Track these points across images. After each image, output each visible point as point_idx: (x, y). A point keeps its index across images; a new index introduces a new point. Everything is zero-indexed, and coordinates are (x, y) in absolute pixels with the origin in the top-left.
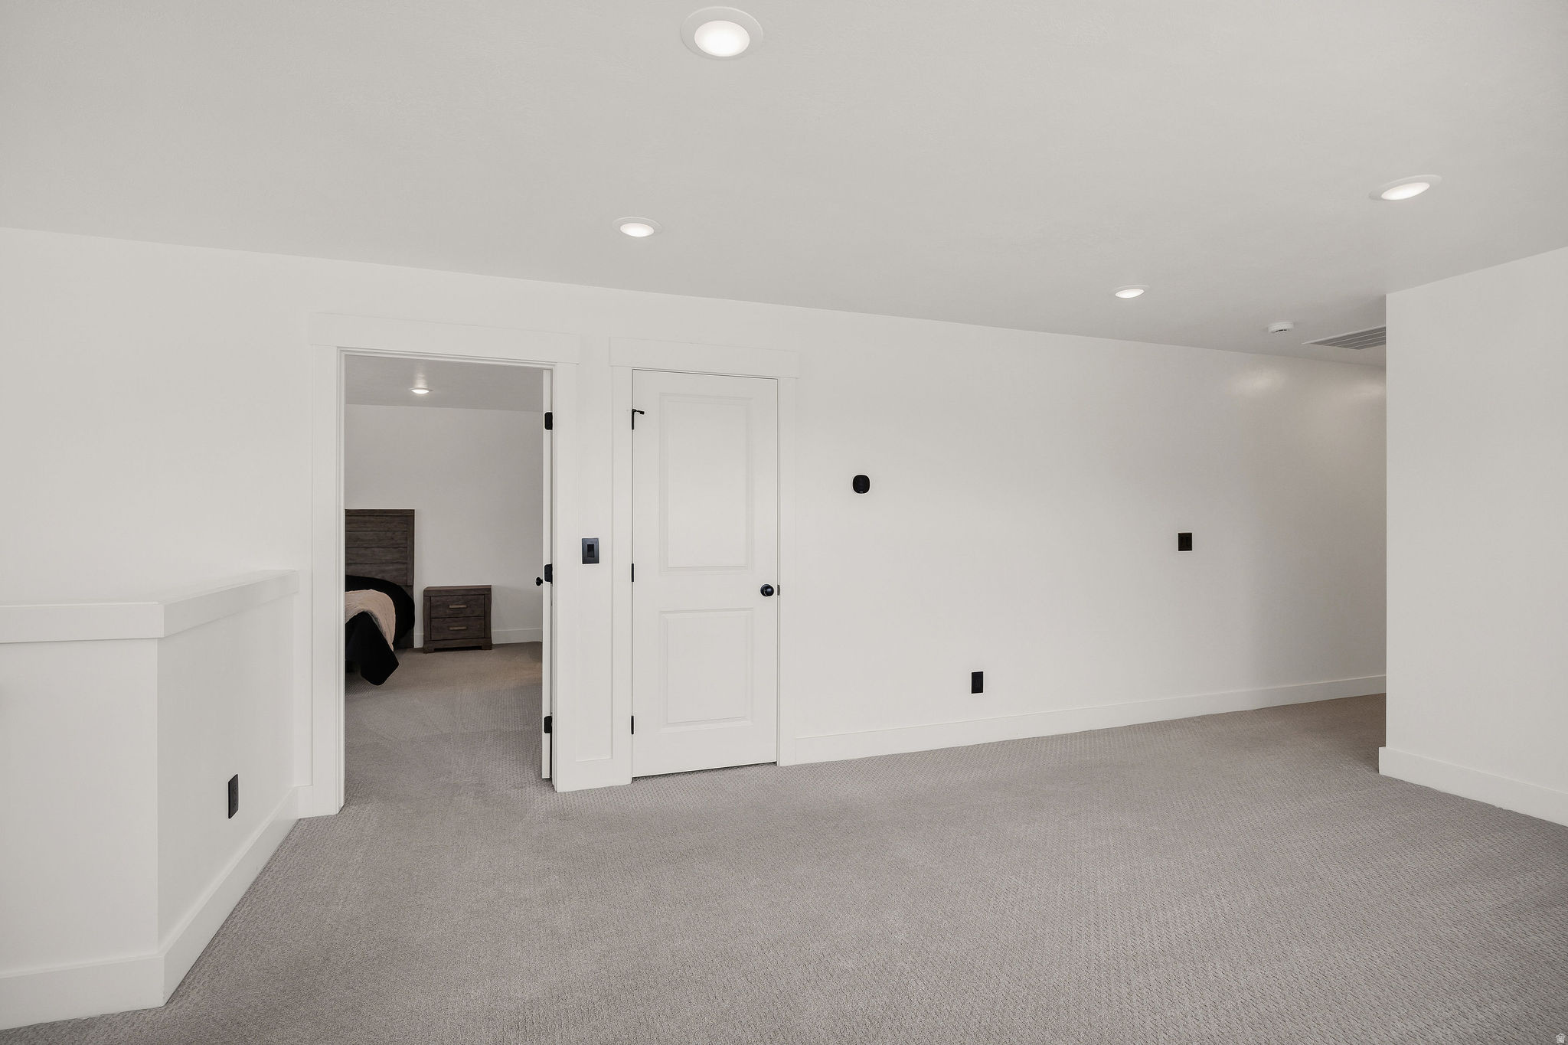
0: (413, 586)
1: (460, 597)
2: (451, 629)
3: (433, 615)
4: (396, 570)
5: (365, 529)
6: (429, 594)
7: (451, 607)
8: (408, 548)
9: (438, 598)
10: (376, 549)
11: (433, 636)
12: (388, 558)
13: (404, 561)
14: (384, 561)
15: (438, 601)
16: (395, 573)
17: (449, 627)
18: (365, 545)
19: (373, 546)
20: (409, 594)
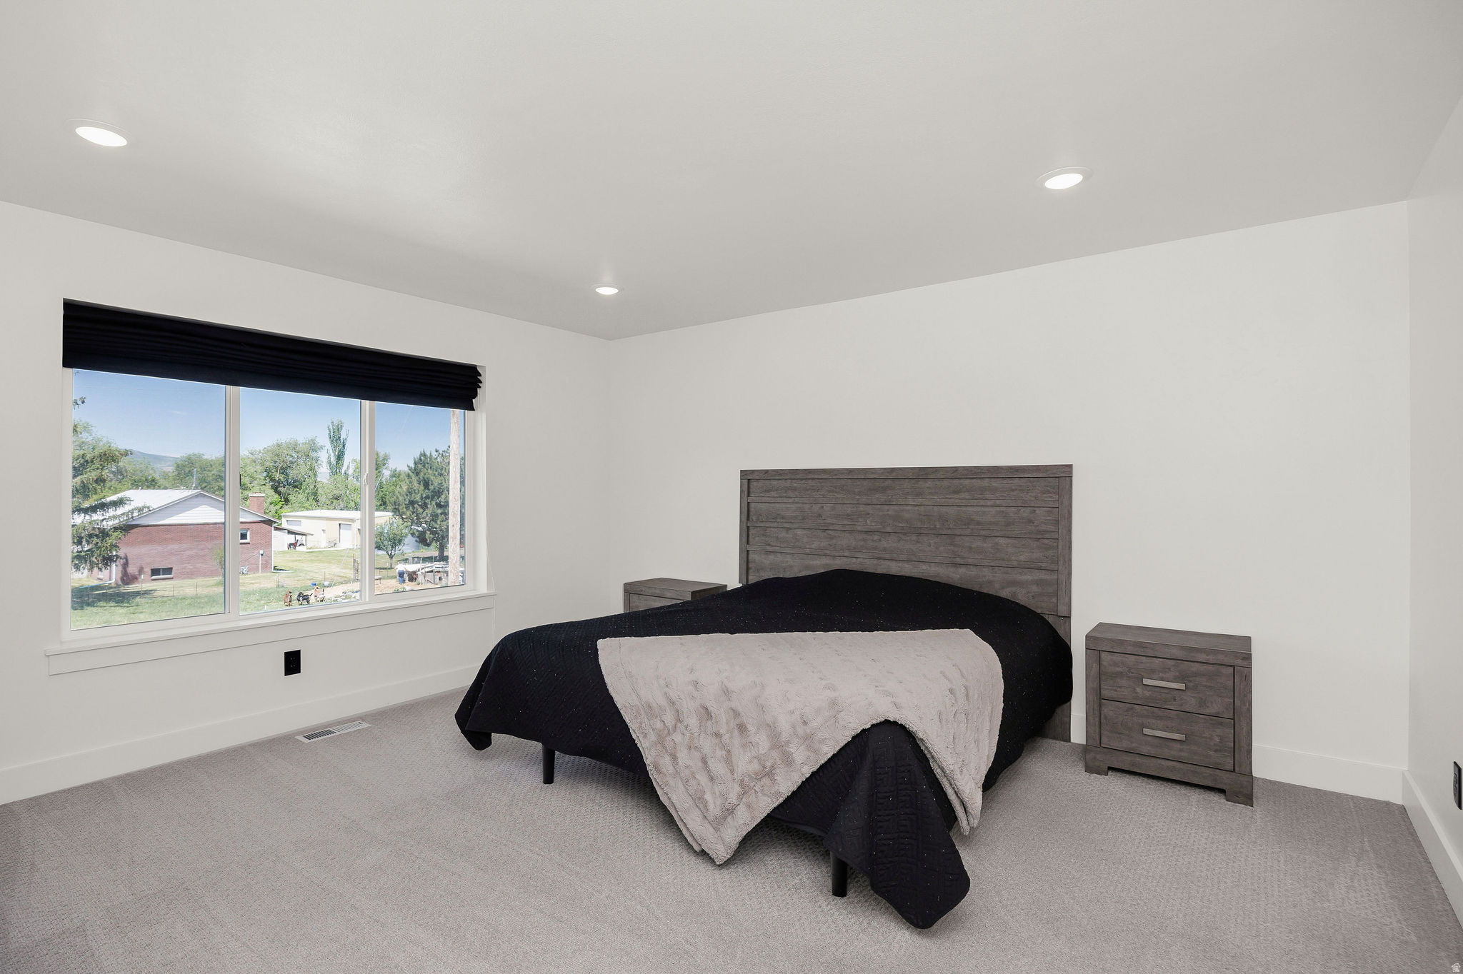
0: (1070, 617)
1: (1172, 662)
2: (1146, 731)
3: (1106, 693)
4: (1040, 583)
5: (982, 503)
6: (1099, 640)
7: (1146, 681)
8: (1060, 543)
9: (1117, 658)
10: (1001, 541)
11: (1104, 740)
12: (1022, 558)
13: (1053, 567)
14: (1015, 564)
15: (1116, 664)
16: (1034, 589)
17: (1143, 726)
18: (983, 533)
19: (997, 534)
20: (1061, 633)
